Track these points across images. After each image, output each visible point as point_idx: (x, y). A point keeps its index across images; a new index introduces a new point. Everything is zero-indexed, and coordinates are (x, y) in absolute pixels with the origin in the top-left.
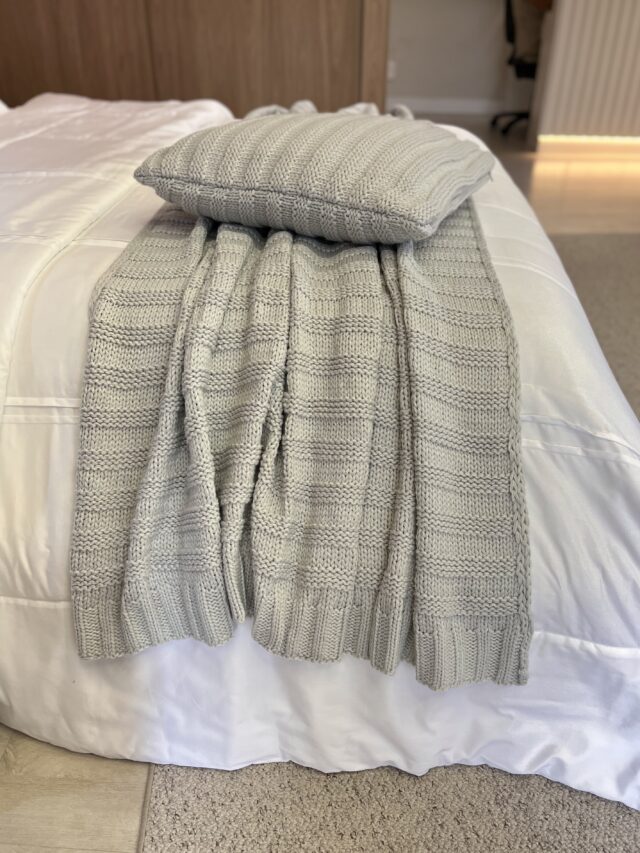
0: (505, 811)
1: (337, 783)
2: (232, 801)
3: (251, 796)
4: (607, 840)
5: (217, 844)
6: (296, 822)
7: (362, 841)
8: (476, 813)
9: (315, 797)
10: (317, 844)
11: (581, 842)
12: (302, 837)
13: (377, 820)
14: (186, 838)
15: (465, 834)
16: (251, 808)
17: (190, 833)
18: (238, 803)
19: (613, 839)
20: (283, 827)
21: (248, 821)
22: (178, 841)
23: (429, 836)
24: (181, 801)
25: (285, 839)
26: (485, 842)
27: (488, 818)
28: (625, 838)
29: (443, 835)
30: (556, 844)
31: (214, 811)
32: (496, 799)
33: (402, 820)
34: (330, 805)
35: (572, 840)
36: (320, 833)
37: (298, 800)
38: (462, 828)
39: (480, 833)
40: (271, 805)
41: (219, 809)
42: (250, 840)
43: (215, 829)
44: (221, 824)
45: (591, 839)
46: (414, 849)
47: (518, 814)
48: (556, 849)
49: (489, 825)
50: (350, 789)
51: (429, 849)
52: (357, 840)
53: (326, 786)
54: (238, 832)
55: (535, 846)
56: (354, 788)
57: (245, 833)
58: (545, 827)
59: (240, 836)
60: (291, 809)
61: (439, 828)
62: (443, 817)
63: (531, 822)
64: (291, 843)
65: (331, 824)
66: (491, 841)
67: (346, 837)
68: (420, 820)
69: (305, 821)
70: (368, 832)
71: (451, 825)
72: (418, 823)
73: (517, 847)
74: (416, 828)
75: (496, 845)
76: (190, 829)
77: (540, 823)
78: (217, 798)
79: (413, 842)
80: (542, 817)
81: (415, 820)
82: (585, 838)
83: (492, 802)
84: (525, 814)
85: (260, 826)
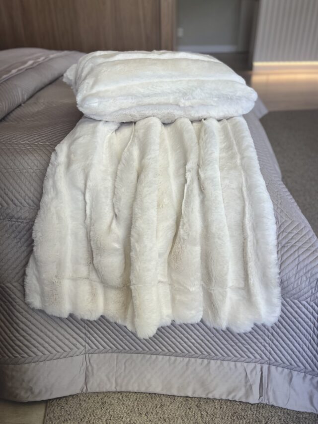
2: (89, 399)
4: (270, 414)
5: (81, 420)
6: (119, 409)
7: (151, 417)
8: (207, 402)
9: (129, 396)
10: (128, 419)
11: (257, 415)
13: (158, 406)
14: (67, 417)
17: (69, 415)
18: (92, 399)
19: (273, 414)
20: (113, 411)
22: (63, 419)
23: (184, 414)
25: (114, 417)
26: (210, 416)
27: (212, 404)
28: (279, 413)
29: (190, 413)
30: (245, 417)
33: (170, 407)
34: (136, 400)
35: (253, 414)
36: (131, 414)
38: (199, 410)
39: (208, 412)
40: (108, 400)
42: (97, 417)
43: (81, 412)
44: (83, 410)
45: (262, 414)
46: (176, 420)
48: (245, 419)
49: (213, 408)
51: (183, 420)
52: (149, 417)
54: (92, 414)
55: (235, 418)
57: (95, 414)
58: (240, 408)
59: (92, 416)
60: (117, 402)
61: (188, 410)
62: (190, 404)
63: (233, 406)
64: (117, 418)
65: (136, 410)
69: (124, 408)
70: (154, 413)
71: (194, 408)
72: (178, 407)
73: (226, 418)
74: (177, 410)
75: (216, 417)
76: (69, 413)
77: (238, 406)
81: (177, 406)
82: (259, 413)
85: (102, 411)
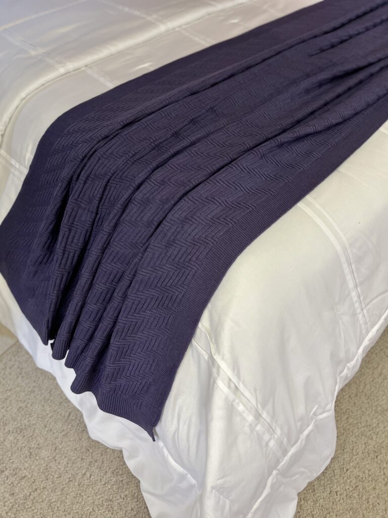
0: (112, 478)
1: (66, 405)
3: (35, 382)
12: (33, 414)
15: (86, 471)
16: (29, 387)
21: (24, 392)
24: (12, 363)
31: (18, 377)
32: (114, 470)
37: (47, 398)
41: (20, 378)
47: (115, 485)
50: (68, 412)
53: (61, 403)
56: (70, 414)
66: (92, 484)
67: (47, 429)
68: (78, 449)
78: (23, 373)
79: (65, 455)
80: (123, 496)
83: (111, 470)
84: (118, 488)
